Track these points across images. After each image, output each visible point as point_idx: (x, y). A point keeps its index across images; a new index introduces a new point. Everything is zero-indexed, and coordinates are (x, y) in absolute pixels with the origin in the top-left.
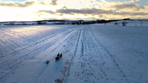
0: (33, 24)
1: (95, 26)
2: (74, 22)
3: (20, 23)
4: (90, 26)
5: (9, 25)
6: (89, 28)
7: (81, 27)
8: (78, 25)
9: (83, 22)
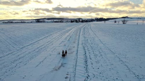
0: (31, 22)
1: (94, 24)
2: (73, 20)
3: (18, 21)
4: (89, 24)
5: (7, 23)
6: (89, 26)
7: (80, 25)
8: (77, 23)
9: (82, 20)
